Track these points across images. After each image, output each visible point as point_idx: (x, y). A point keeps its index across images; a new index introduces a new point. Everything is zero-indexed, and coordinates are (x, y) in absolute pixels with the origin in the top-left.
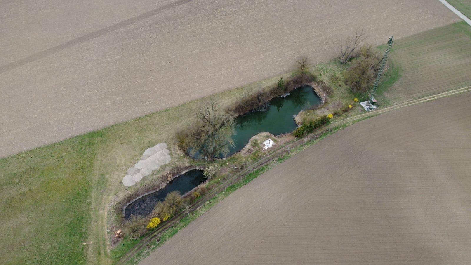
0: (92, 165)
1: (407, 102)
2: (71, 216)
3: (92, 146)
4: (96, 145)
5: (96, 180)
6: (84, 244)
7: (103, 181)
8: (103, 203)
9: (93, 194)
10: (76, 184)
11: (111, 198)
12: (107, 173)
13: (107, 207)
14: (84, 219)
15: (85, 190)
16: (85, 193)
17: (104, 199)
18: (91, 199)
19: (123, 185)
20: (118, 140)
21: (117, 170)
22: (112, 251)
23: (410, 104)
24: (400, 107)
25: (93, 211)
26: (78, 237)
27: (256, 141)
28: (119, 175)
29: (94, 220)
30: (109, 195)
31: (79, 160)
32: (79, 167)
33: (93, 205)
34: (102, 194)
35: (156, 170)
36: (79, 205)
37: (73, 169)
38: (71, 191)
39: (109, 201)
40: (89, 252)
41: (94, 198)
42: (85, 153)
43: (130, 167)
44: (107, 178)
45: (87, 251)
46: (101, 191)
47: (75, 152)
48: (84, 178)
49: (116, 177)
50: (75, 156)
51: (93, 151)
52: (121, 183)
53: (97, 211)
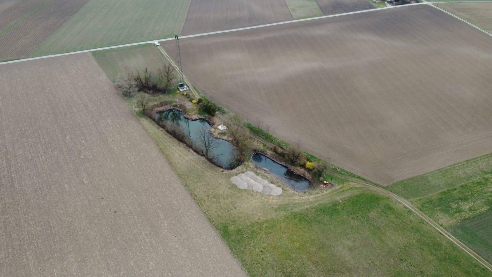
0: (267, 221)
2: (323, 217)
3: (243, 230)
4: (241, 227)
5: (283, 213)
6: (341, 201)
7: (282, 208)
8: (303, 201)
9: (297, 210)
10: (290, 225)
11: (296, 198)
12: (272, 208)
13: (306, 197)
14: (322, 208)
15: (295, 217)
16: (298, 216)
17: (299, 202)
18: (302, 210)
20: (231, 212)
21: (268, 202)
22: (339, 185)
25: (312, 205)
26: (338, 207)
27: (219, 134)
28: (273, 199)
29: (320, 202)
30: (295, 200)
31: (263, 233)
32: (271, 231)
33: (308, 207)
34: (295, 204)
35: (262, 177)
36: (310, 216)
37: (275, 234)
38: (299, 227)
39: (300, 198)
40: (345, 197)
41: (301, 208)
42: (253, 232)
43: (262, 195)
44: (278, 206)
45: (345, 198)
46: (292, 206)
47: (252, 241)
48: (283, 222)
49: (275, 201)
50: (259, 239)
51: (249, 226)
52: (280, 196)
53: (311, 203)
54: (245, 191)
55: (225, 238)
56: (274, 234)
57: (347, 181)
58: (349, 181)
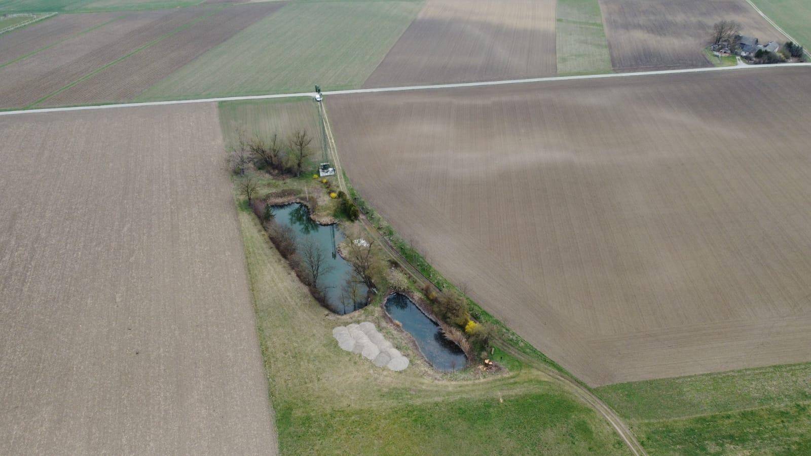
0: (359, 412)
2: (457, 423)
3: (314, 419)
4: (313, 414)
5: (392, 403)
6: (501, 401)
7: (395, 393)
8: (435, 389)
9: (418, 402)
10: (396, 426)
11: (427, 380)
12: (379, 391)
13: (445, 382)
14: (463, 407)
15: (410, 413)
16: (415, 413)
17: (428, 389)
18: (427, 403)
19: (405, 371)
20: (310, 385)
22: (511, 370)
25: (448, 399)
26: (491, 410)
28: (386, 376)
29: (464, 396)
30: (422, 384)
31: (344, 431)
32: (358, 429)
33: (440, 399)
34: (420, 391)
35: (385, 336)
36: (437, 416)
37: (363, 437)
38: (409, 431)
39: (433, 382)
40: (514, 394)
41: (426, 400)
42: (329, 426)
43: (372, 365)
44: (390, 389)
45: (512, 396)
46: (414, 393)
47: (320, 442)
48: (385, 419)
49: (388, 379)
50: (332, 440)
51: (326, 415)
52: (400, 372)
53: (449, 394)
54: (348, 353)
55: (279, 428)
56: (361, 436)
57: (529, 366)
58: (532, 367)
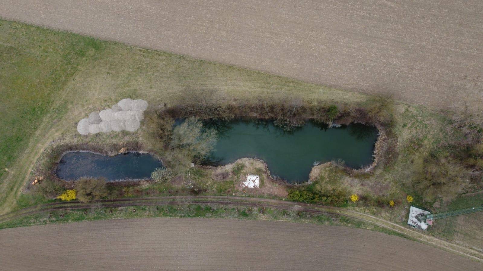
0: (65, 83)
1: (477, 253)
2: (14, 131)
3: (80, 58)
4: (84, 59)
5: (57, 104)
6: (7, 169)
7: (63, 109)
8: (47, 136)
9: (46, 119)
10: (39, 96)
11: (57, 135)
12: (72, 102)
13: (47, 145)
14: (22, 142)
15: (41, 110)
16: (39, 113)
17: (50, 132)
18: (40, 124)
19: (76, 127)
20: (108, 66)
21: (83, 106)
22: (22, 195)
23: (476, 258)
24: (458, 252)
25: (34, 139)
26: (6, 158)
27: (243, 166)
28: (80, 113)
29: (28, 150)
30: (56, 131)
31: (59, 69)
32: (53, 76)
33: (38, 133)
34: (52, 125)
35: (115, 132)
36: (27, 123)
37: (46, 76)
38: (30, 101)
39: (53, 137)
40: (5, 181)
41: (43, 125)
42: (69, 63)
43: (96, 110)
44: (68, 109)
45: (4, 179)
46: (54, 121)
47: (62, 54)
48: (49, 94)
49: (77, 113)
50: (58, 60)
51: (77, 65)
52: (76, 124)
53: (37, 141)
54: (117, 101)
55: (88, 38)
56: (48, 76)
57: (15, 211)
58: (12, 212)
